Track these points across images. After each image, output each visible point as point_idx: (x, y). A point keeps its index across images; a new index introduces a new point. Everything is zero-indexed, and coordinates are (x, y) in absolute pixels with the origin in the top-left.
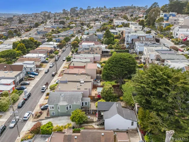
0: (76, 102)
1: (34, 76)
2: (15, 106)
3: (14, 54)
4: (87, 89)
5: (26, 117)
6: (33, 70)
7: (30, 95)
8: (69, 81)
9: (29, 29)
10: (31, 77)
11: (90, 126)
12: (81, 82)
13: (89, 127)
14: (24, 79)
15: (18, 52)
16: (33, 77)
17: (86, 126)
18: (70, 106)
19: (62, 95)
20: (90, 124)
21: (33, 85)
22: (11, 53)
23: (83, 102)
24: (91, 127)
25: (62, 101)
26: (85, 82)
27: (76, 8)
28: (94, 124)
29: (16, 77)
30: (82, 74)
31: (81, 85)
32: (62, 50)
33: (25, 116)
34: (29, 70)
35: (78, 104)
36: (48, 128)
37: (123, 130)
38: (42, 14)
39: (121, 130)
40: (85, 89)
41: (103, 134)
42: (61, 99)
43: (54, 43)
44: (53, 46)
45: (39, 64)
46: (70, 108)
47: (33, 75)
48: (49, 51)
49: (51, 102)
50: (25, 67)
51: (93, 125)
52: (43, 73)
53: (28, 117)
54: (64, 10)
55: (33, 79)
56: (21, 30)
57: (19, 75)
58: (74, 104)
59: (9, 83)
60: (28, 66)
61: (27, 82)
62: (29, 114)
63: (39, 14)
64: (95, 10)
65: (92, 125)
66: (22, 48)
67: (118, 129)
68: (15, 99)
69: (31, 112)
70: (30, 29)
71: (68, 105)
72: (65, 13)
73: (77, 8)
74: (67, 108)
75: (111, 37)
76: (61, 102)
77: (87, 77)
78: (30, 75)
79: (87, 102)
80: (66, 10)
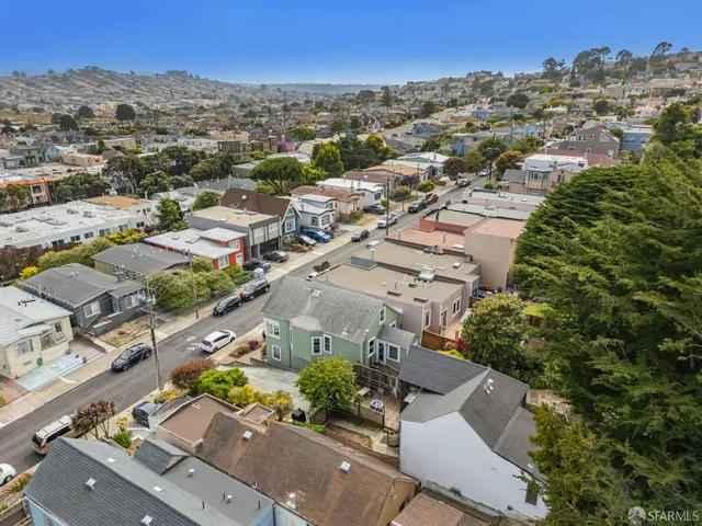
0: (348, 331)
1: (313, 242)
2: (207, 311)
3: (294, 170)
4: (424, 301)
5: (208, 344)
6: (320, 223)
7: (264, 288)
8: (380, 264)
9: (397, 120)
10: (302, 242)
11: (362, 436)
12: (422, 275)
13: (356, 439)
14: (280, 244)
15: (314, 171)
16: (307, 245)
17: (351, 431)
18: (327, 340)
19: (317, 293)
20: (366, 432)
21: (293, 267)
22: (285, 168)
23: (384, 343)
24: (364, 444)
25: (308, 314)
26: (437, 278)
27: (601, 51)
28: (382, 435)
29: (253, 227)
30: (447, 252)
31: (411, 286)
32: (457, 184)
33: (207, 339)
34: (307, 221)
35: (353, 339)
36: (219, 382)
37: (480, 509)
38: (469, 79)
39: (473, 505)
40: (415, 299)
41: (345, 466)
42: (309, 306)
43: (435, 157)
44: (425, 166)
45: (349, 212)
46: (327, 347)
47: (311, 237)
48: (402, 178)
49: (273, 308)
50: (298, 208)
51: (373, 438)
52: (347, 239)
53: (215, 345)
54: (551, 62)
55: (306, 248)
56: (373, 121)
57: (265, 224)
58: (341, 337)
59: (225, 239)
60: (309, 208)
61: (282, 254)
62: (224, 337)
63: (459, 80)
64: (690, 57)
65: (369, 438)
66: (331, 163)
67: (457, 492)
68: (217, 286)
69: (232, 334)
70: (403, 120)
71: (321, 333)
72: (552, 72)
73: (606, 50)
74: (317, 343)
75: (684, 139)
76: (302, 317)
77: (457, 264)
78: (303, 236)
79: (399, 347)
80: (558, 60)
